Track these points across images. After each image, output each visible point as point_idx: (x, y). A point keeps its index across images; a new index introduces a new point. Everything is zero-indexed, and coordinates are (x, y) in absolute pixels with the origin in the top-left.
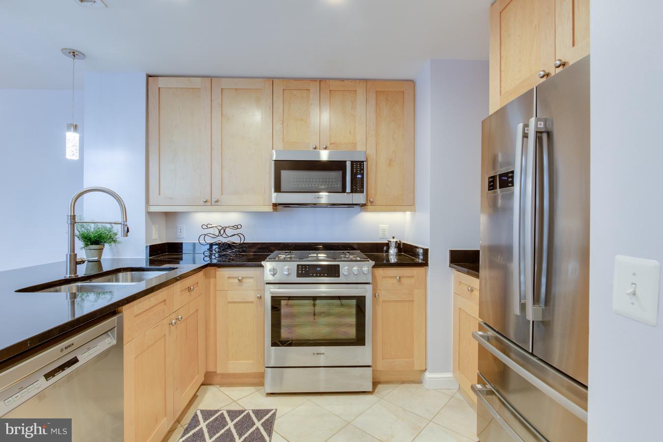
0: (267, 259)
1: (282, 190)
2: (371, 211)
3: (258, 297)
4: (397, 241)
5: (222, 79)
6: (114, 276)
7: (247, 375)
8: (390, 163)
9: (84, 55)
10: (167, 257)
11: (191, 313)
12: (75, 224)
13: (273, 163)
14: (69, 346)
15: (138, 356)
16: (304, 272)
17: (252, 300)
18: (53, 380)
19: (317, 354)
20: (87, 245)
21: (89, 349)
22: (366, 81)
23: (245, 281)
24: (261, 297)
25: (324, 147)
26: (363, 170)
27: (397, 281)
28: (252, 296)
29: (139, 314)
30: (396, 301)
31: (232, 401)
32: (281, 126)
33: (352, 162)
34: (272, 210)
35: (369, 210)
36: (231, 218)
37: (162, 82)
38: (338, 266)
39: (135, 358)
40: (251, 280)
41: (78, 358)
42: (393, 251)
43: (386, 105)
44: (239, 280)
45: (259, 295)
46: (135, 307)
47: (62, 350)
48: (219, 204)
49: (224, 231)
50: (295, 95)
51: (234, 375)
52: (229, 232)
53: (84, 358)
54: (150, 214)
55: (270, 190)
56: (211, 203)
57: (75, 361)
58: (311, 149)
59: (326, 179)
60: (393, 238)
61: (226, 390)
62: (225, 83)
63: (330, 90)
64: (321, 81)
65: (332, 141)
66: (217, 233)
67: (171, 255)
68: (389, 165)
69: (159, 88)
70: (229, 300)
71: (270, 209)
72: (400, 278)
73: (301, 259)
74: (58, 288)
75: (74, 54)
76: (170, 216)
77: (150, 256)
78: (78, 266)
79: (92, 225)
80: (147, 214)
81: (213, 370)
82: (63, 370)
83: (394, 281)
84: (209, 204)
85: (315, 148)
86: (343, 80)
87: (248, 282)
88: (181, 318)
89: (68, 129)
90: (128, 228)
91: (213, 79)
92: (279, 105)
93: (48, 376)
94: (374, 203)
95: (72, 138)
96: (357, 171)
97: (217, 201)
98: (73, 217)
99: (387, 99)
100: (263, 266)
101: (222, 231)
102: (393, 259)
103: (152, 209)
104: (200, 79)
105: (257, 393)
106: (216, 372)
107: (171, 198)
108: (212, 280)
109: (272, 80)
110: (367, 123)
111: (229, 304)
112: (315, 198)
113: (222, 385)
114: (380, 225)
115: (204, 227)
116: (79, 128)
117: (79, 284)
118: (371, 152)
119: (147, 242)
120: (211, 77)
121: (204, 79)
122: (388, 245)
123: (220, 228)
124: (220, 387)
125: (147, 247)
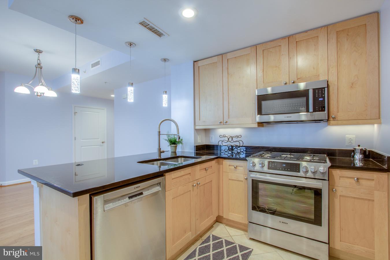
0: (251, 157)
1: (263, 114)
2: (333, 125)
3: (245, 179)
4: (362, 149)
5: (228, 54)
6: (175, 159)
7: (241, 224)
8: (352, 86)
9: (168, 60)
10: (205, 152)
11: (207, 182)
12: (160, 135)
13: (256, 97)
14: (138, 187)
15: (174, 198)
16: (273, 166)
17: (242, 180)
18: (131, 200)
19: (282, 222)
20: (170, 145)
21: (148, 190)
22: (327, 26)
23: (238, 168)
24: (247, 179)
25: (293, 82)
26: (324, 94)
27: (354, 182)
28: (242, 177)
29: (175, 178)
30: (354, 198)
31: (229, 235)
32: (262, 73)
33: (314, 90)
34: (257, 127)
35: (331, 124)
36: (238, 131)
37: (200, 64)
38: (299, 165)
39: (173, 199)
40: (241, 168)
41: (143, 193)
42: (358, 156)
43: (347, 40)
44: (234, 167)
45: (246, 178)
46: (172, 175)
47: (135, 188)
48: (227, 123)
49: (232, 139)
50: (271, 52)
51: (233, 222)
52: (235, 139)
53: (146, 193)
54: (197, 130)
55: (256, 114)
56: (224, 124)
57: (142, 194)
58: (283, 84)
59: (293, 104)
60: (359, 146)
61: (228, 228)
62: (229, 56)
63: (296, 42)
64: (289, 37)
65: (299, 77)
66: (227, 140)
67: (208, 151)
68: (351, 87)
69: (199, 67)
70: (230, 178)
71: (256, 126)
72: (358, 179)
73: (274, 157)
74: (153, 162)
75: (165, 60)
76: (207, 131)
77: (196, 151)
78: (161, 154)
79: (173, 136)
80: (195, 130)
81: (222, 215)
82: (136, 196)
83: (352, 181)
84: (222, 124)
85: (286, 84)
86: (306, 31)
87: (240, 169)
88: (199, 184)
89: (164, 93)
90: (179, 137)
91: (223, 55)
92: (260, 60)
93: (130, 198)
94: (337, 119)
95: (165, 97)
96: (318, 95)
97: (226, 122)
98: (159, 132)
99: (348, 35)
100: (247, 160)
101: (230, 139)
102: (358, 163)
103: (197, 128)
104: (216, 57)
105: (244, 236)
106: (223, 217)
107: (204, 122)
108: (221, 166)
109: (255, 46)
110: (329, 59)
111: (230, 181)
112: (285, 117)
113: (227, 225)
114: (347, 136)
115: (221, 136)
116: (167, 92)
117: (161, 161)
118: (333, 80)
119: (194, 144)
120: (222, 54)
121: (218, 56)
122: (353, 151)
123: (229, 137)
124: (226, 226)
125: (195, 146)
